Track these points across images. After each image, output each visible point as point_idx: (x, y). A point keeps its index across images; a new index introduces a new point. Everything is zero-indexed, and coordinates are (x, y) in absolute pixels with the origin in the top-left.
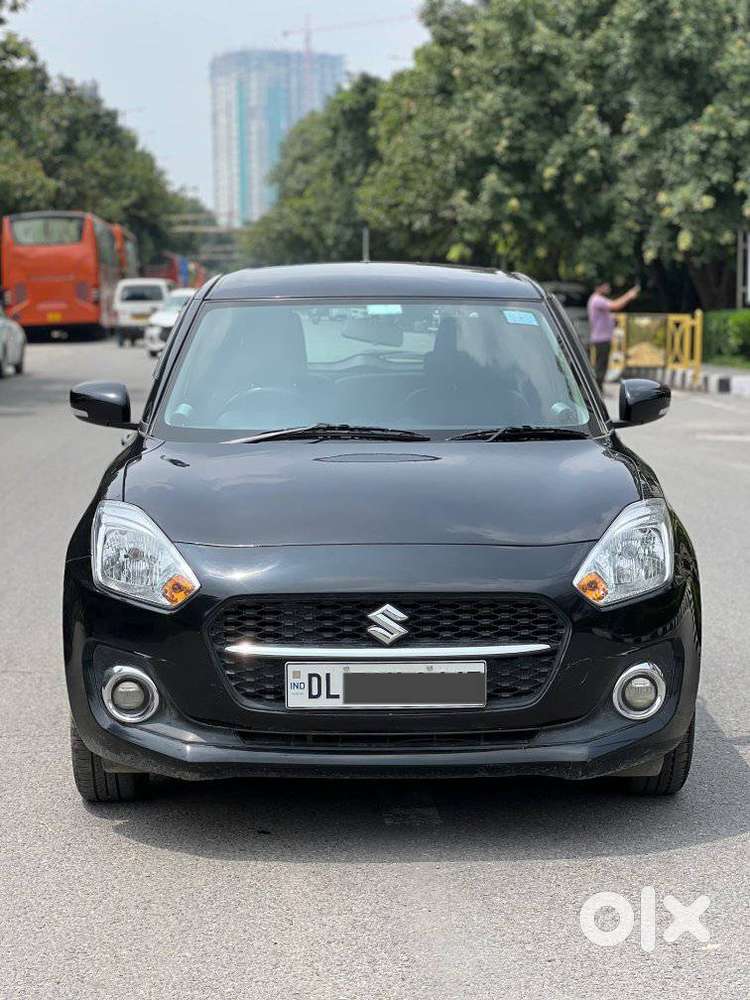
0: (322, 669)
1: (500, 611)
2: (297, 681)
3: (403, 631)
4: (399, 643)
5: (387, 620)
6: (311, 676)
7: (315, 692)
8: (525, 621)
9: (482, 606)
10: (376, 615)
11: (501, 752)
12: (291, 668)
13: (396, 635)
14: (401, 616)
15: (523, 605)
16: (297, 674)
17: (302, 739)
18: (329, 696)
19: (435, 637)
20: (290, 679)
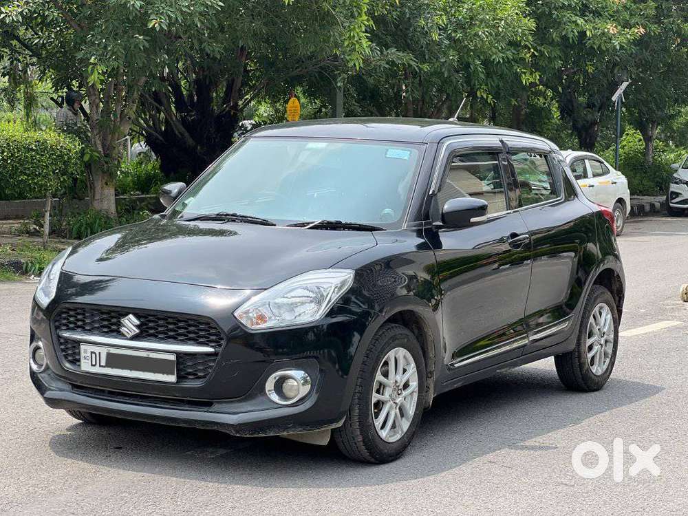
0: (97, 349)
1: (190, 325)
2: (85, 355)
3: (137, 331)
4: (135, 338)
5: (130, 324)
6: (92, 353)
7: (94, 363)
8: (203, 333)
9: (180, 321)
10: (125, 321)
11: (192, 412)
12: (83, 347)
13: (133, 333)
14: (137, 322)
15: (203, 323)
16: (86, 351)
17: (103, 391)
18: (100, 366)
19: (155, 337)
20: (83, 354)
